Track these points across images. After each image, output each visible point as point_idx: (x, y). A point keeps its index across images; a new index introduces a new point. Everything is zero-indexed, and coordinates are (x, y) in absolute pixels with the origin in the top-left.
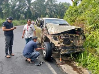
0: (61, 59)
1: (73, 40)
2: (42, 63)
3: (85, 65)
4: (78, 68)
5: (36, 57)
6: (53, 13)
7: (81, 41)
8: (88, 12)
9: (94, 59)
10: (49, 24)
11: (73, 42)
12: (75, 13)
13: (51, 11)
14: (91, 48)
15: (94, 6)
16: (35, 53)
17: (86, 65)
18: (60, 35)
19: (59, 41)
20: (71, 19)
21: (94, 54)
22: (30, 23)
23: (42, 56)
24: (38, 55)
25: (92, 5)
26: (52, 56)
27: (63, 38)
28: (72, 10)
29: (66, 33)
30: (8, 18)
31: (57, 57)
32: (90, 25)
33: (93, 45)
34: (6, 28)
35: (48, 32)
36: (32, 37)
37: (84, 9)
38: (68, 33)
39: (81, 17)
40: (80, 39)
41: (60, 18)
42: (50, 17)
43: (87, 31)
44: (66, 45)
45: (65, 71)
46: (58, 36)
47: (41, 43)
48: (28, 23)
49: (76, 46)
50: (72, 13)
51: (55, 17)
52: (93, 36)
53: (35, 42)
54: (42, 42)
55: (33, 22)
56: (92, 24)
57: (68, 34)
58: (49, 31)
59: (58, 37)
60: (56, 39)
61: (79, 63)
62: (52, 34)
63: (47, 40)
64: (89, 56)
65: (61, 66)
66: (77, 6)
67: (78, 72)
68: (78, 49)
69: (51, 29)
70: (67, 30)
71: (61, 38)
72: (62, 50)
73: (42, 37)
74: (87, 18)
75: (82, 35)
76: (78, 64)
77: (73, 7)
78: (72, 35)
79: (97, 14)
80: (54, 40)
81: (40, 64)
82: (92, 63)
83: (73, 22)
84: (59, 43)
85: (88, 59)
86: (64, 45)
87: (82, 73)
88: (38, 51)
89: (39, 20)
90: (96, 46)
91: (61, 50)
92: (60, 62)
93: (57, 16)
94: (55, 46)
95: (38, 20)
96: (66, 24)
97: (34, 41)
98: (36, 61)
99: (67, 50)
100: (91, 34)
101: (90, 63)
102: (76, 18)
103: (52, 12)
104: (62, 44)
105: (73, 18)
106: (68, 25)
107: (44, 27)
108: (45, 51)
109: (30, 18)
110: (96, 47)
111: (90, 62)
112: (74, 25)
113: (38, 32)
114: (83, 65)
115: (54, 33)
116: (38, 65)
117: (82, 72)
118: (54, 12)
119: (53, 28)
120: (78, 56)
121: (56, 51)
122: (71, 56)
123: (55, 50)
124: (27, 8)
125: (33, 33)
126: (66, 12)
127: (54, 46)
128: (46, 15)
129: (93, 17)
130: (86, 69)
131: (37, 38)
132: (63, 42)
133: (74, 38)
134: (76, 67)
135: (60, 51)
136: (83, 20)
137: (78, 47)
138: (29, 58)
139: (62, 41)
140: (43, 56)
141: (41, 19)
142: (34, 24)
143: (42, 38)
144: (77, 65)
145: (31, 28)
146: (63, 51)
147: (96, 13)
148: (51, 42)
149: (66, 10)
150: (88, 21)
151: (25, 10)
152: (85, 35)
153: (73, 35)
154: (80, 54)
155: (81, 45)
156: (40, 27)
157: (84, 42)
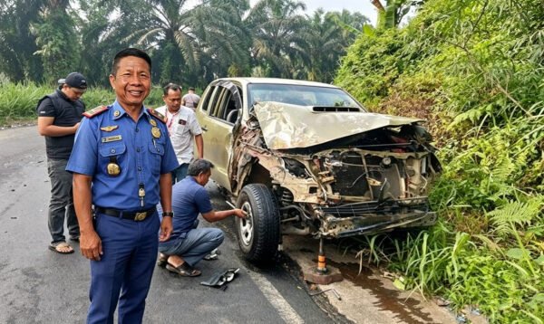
0: (321, 258)
1: (378, 176)
2: (236, 276)
3: (435, 287)
4: (402, 300)
5: (209, 251)
6: (287, 57)
7: (416, 180)
8: (450, 52)
9: (482, 259)
10: (267, 106)
11: (378, 183)
12: (389, 58)
13: (274, 48)
14: (468, 211)
15: (482, 27)
16: (204, 230)
17: (440, 285)
18: (319, 154)
19: (312, 181)
20: (369, 83)
21: (481, 237)
22: (179, 100)
23: (234, 246)
24: (218, 243)
25: (476, 24)
26: (280, 248)
27: (335, 168)
28: (374, 43)
29: (346, 147)
30: (61, 81)
31: (303, 251)
32: (464, 111)
33: (477, 198)
34: (54, 123)
35: (262, 139)
36: (187, 162)
37: (434, 41)
38: (354, 144)
39: (420, 77)
40: (413, 173)
41: (315, 80)
42: (271, 75)
43: (448, 135)
44: (348, 198)
45: (340, 311)
46: (308, 157)
47: (229, 187)
48: (167, 100)
49: (393, 202)
50: (372, 57)
51: (295, 74)
52: (479, 159)
53: (203, 184)
54: (234, 185)
55: (190, 96)
56: (473, 104)
57: (355, 149)
58: (265, 135)
59: (311, 162)
60: (298, 171)
61: (409, 275)
62: (280, 150)
63: (257, 173)
64: (456, 246)
65: (323, 288)
66: (400, 26)
67: (404, 316)
68: (402, 216)
69: (278, 129)
70: (353, 132)
71: (322, 169)
72: (330, 218)
73: (235, 162)
74: (448, 79)
75: (420, 154)
76: (402, 279)
77: (380, 34)
78: (374, 154)
79: (498, 64)
80: (289, 175)
81: (227, 282)
82: (473, 275)
83: (377, 98)
84: (313, 190)
85: (454, 259)
86: (336, 196)
87: (420, 320)
88: (218, 226)
89: (221, 88)
90: (491, 202)
91: (324, 218)
92: (317, 271)
93: (306, 70)
94: (296, 200)
95: (213, 88)
96: (346, 106)
97: (199, 179)
98: (207, 267)
99: (352, 221)
100: (465, 148)
101: (460, 279)
102: (393, 80)
103: (282, 53)
104: (329, 193)
105: (378, 79)
106: (356, 110)
107: (245, 117)
108: (248, 225)
109: (177, 81)
110: (492, 206)
111: (462, 270)
112: (383, 110)
113: (215, 140)
114: (429, 283)
115: (289, 146)
116: (216, 287)
117: (420, 315)
118: (291, 52)
119: (285, 122)
120: (401, 249)
121: (298, 224)
122: (369, 247)
123: (297, 217)
124: (162, 36)
125: (193, 144)
126: (345, 54)
127: (292, 203)
128: (251, 67)
129: (480, 74)
130: (440, 302)
131: (212, 166)
132: (332, 184)
133: (386, 167)
134: (395, 292)
135: (317, 224)
136: (429, 88)
137: (402, 206)
138: (173, 255)
139: (328, 179)
140: (240, 244)
141: (228, 83)
142: (195, 105)
143: (235, 170)
144: (399, 284)
145: (181, 122)
146: (332, 222)
147: (491, 58)
148: (278, 185)
149: (345, 44)
150: (452, 94)
151: (154, 44)
152: (437, 153)
153: (381, 154)
154: (414, 238)
155: (418, 198)
156: (222, 117)
157: (433, 183)
